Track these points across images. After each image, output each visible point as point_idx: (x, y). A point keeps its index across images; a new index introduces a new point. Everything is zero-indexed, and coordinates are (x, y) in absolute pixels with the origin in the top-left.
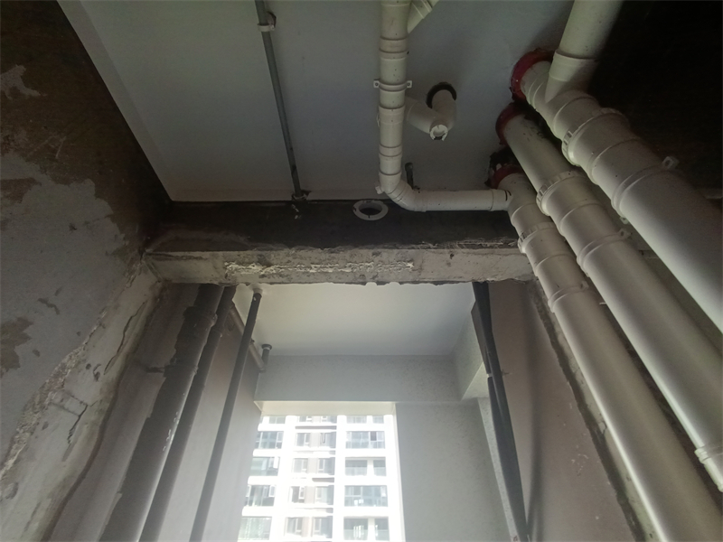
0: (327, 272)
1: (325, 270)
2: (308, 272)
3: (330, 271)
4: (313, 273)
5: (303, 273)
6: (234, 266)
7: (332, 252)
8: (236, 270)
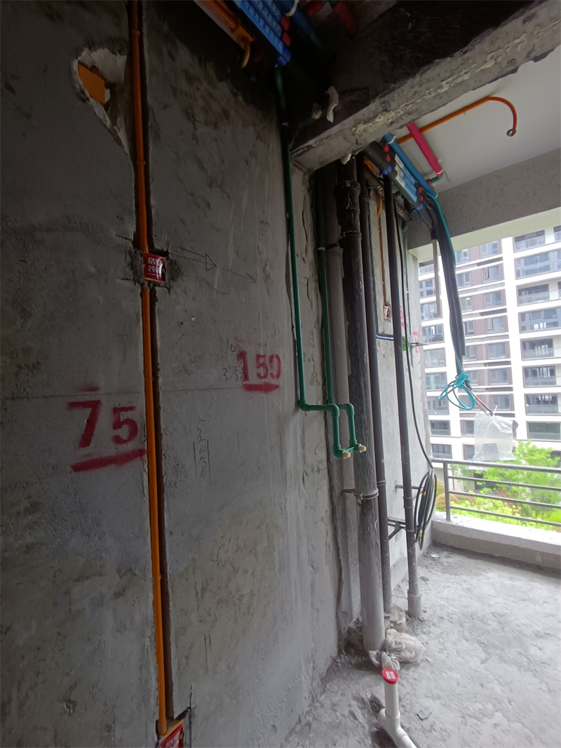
0: (462, 82)
1: (460, 80)
2: (439, 94)
3: (466, 77)
4: (446, 92)
5: (435, 97)
6: (361, 127)
7: (465, 53)
8: (364, 131)
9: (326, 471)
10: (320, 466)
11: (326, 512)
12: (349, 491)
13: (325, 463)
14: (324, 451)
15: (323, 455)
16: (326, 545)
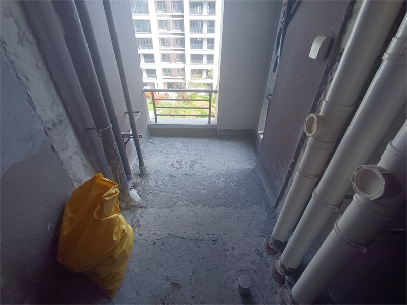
9: (67, 121)
10: (61, 119)
11: (77, 147)
12: (91, 129)
13: (65, 115)
14: (61, 106)
15: (61, 110)
16: (83, 166)
